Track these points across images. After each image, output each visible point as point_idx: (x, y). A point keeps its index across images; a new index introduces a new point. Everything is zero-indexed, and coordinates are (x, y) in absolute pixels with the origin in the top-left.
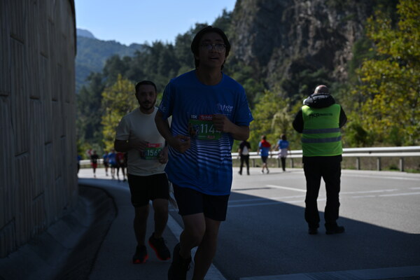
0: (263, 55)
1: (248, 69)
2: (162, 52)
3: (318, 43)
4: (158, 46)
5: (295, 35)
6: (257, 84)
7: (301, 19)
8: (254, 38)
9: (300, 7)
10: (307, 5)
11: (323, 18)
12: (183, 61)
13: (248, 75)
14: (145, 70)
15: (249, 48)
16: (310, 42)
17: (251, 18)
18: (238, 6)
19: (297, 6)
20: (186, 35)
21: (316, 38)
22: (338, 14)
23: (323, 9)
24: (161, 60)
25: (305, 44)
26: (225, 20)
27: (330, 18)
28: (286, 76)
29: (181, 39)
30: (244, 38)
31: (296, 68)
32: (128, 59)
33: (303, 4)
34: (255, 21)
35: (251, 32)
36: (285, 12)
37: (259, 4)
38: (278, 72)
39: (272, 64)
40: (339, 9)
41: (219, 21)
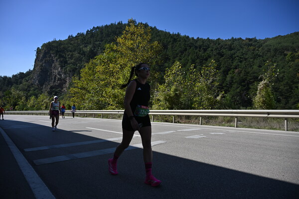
0: (41, 83)
1: (36, 87)
3: (58, 82)
4: (5, 78)
5: (52, 79)
6: (39, 92)
7: (54, 75)
11: (60, 75)
12: (14, 83)
13: (37, 89)
15: (37, 81)
18: (34, 69)
19: (53, 71)
20: (16, 75)
21: (58, 80)
22: (65, 75)
23: (60, 73)
24: (6, 82)
25: (55, 81)
26: (29, 73)
27: (62, 76)
28: (48, 90)
29: (13, 76)
30: (36, 78)
31: (52, 88)
33: (55, 71)
34: (39, 73)
35: (38, 77)
36: (49, 72)
37: (41, 69)
38: (46, 88)
39: (44, 86)
40: (65, 73)
41: (27, 72)
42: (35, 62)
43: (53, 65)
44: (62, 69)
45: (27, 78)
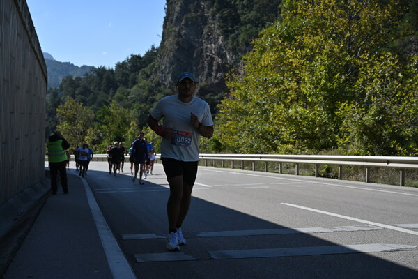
1: (169, 91)
2: (105, 75)
3: (219, 75)
4: (102, 70)
5: (203, 68)
7: (207, 56)
8: (173, 68)
9: (207, 48)
10: (212, 46)
11: (223, 56)
12: (120, 82)
14: (92, 88)
15: (170, 75)
16: (214, 74)
17: (171, 54)
18: (162, 43)
19: (204, 47)
20: (124, 63)
21: (218, 71)
22: (233, 54)
23: (223, 50)
24: (104, 81)
25: (209, 74)
26: (152, 54)
27: (228, 57)
29: (119, 66)
30: (166, 68)
31: (203, 91)
32: (78, 79)
33: (209, 46)
34: (174, 55)
35: (171, 64)
36: (196, 51)
37: (178, 44)
40: (235, 51)
41: (148, 53)
42: (165, 26)
43: (206, 30)
44: (226, 38)
45: (147, 70)
